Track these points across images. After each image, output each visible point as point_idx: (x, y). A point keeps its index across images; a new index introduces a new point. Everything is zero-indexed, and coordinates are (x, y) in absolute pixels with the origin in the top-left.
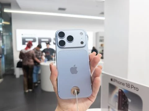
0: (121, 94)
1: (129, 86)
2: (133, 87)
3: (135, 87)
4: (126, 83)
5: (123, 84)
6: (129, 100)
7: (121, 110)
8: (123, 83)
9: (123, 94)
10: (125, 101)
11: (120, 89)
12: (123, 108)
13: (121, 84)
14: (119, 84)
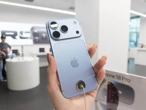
0: (110, 87)
1: (120, 78)
2: (124, 79)
3: (126, 79)
4: (117, 76)
5: (113, 77)
6: (120, 92)
7: (110, 102)
8: (113, 75)
9: (113, 87)
10: (115, 93)
11: (109, 82)
12: (112, 101)
13: (111, 76)
14: (108, 76)
